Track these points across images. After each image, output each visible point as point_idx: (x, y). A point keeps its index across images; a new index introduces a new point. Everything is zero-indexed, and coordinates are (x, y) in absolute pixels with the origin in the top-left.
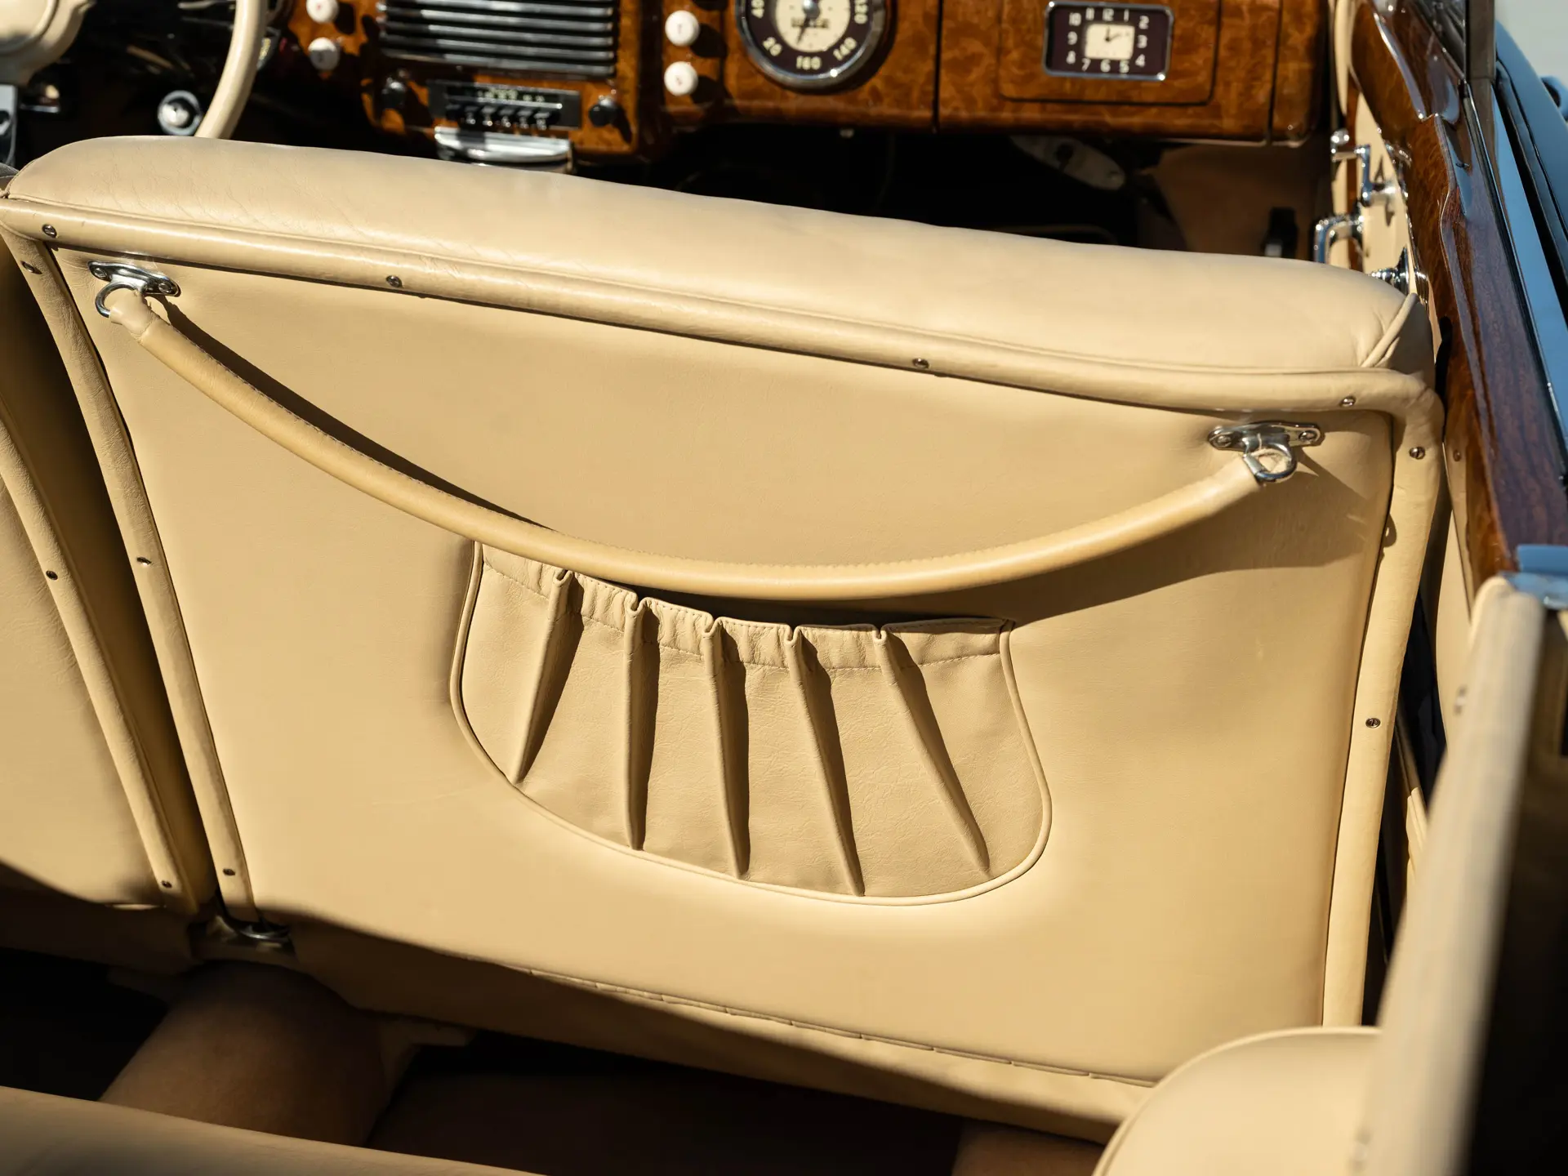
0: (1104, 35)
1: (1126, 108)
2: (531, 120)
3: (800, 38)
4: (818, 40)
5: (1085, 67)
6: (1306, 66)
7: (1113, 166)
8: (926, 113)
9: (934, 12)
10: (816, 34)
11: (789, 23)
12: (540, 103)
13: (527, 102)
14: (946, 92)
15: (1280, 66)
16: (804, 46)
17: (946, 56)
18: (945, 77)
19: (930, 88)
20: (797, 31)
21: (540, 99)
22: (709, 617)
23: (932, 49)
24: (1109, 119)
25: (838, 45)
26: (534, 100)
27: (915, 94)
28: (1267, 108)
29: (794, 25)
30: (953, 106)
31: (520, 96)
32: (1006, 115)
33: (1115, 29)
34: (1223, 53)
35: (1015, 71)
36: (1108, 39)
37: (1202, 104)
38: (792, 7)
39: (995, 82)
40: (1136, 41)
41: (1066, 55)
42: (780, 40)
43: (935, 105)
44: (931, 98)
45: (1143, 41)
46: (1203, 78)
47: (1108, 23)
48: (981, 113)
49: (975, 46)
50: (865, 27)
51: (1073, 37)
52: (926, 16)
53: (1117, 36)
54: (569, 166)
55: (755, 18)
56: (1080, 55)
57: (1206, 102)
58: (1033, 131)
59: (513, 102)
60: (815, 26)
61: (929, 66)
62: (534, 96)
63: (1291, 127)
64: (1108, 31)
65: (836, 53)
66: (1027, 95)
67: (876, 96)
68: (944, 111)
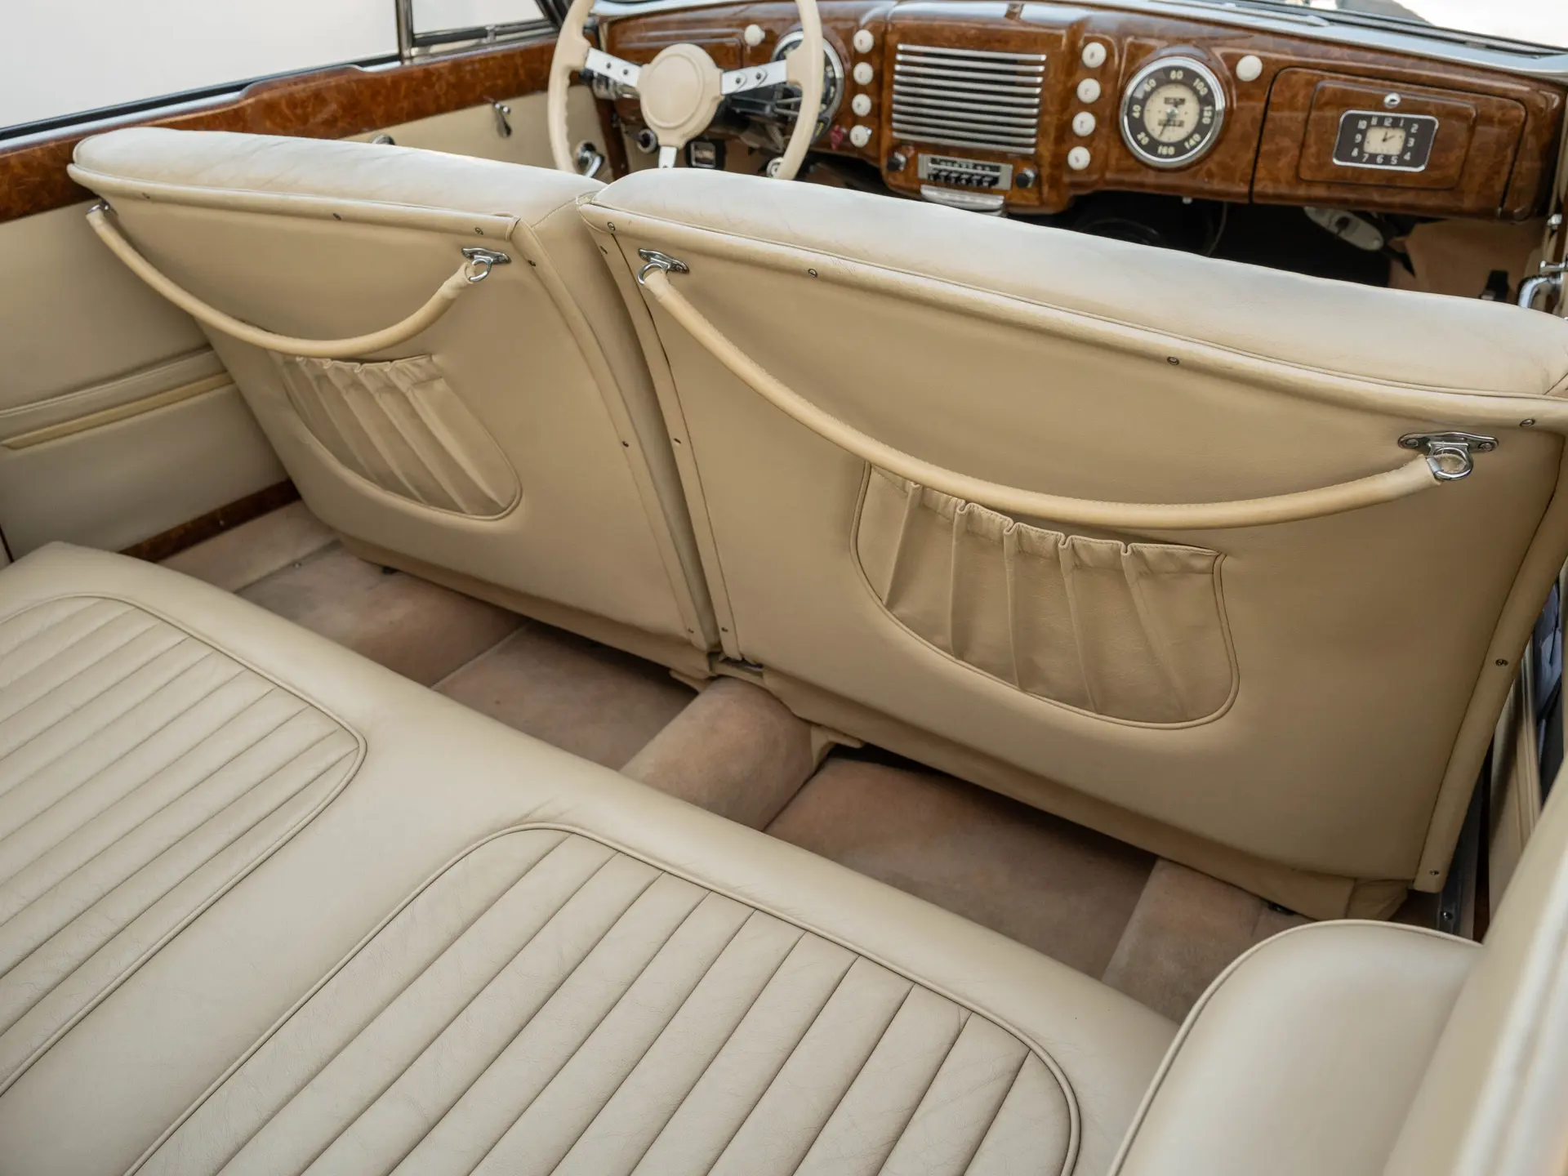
0: (1382, 137)
1: (1391, 190)
2: (980, 182)
3: (1162, 133)
4: (1174, 135)
5: (1364, 160)
6: (1537, 165)
7: (1376, 232)
8: (1244, 189)
9: (1260, 117)
10: (1173, 131)
11: (1156, 123)
12: (987, 172)
13: (979, 171)
14: (1261, 173)
15: (1517, 164)
16: (1165, 139)
17: (1264, 148)
18: (1260, 164)
19: (1250, 171)
20: (1161, 128)
21: (987, 169)
22: (1012, 521)
23: (1255, 144)
24: (1376, 197)
25: (1187, 139)
26: (983, 169)
27: (1238, 175)
28: (1500, 196)
29: (1159, 124)
30: (1264, 186)
31: (975, 167)
32: (1302, 191)
33: (1391, 132)
34: (1472, 152)
35: (1313, 161)
36: (1384, 140)
37: (1450, 190)
38: (1160, 112)
39: (1297, 168)
40: (1406, 141)
41: (1352, 150)
42: (1148, 134)
43: (1252, 183)
44: (1250, 178)
45: (1412, 142)
46: (1453, 171)
47: (1387, 127)
48: (1283, 189)
49: (1286, 142)
50: (1208, 127)
51: (1359, 137)
52: (1254, 120)
53: (1391, 137)
54: (999, 212)
55: (1134, 118)
56: (1362, 152)
57: (1454, 189)
58: (1321, 203)
59: (971, 171)
60: (1174, 125)
61: (1251, 155)
62: (983, 167)
63: (1516, 211)
64: (1386, 134)
65: (1187, 145)
66: (1319, 178)
67: (1210, 175)
68: (1257, 188)
